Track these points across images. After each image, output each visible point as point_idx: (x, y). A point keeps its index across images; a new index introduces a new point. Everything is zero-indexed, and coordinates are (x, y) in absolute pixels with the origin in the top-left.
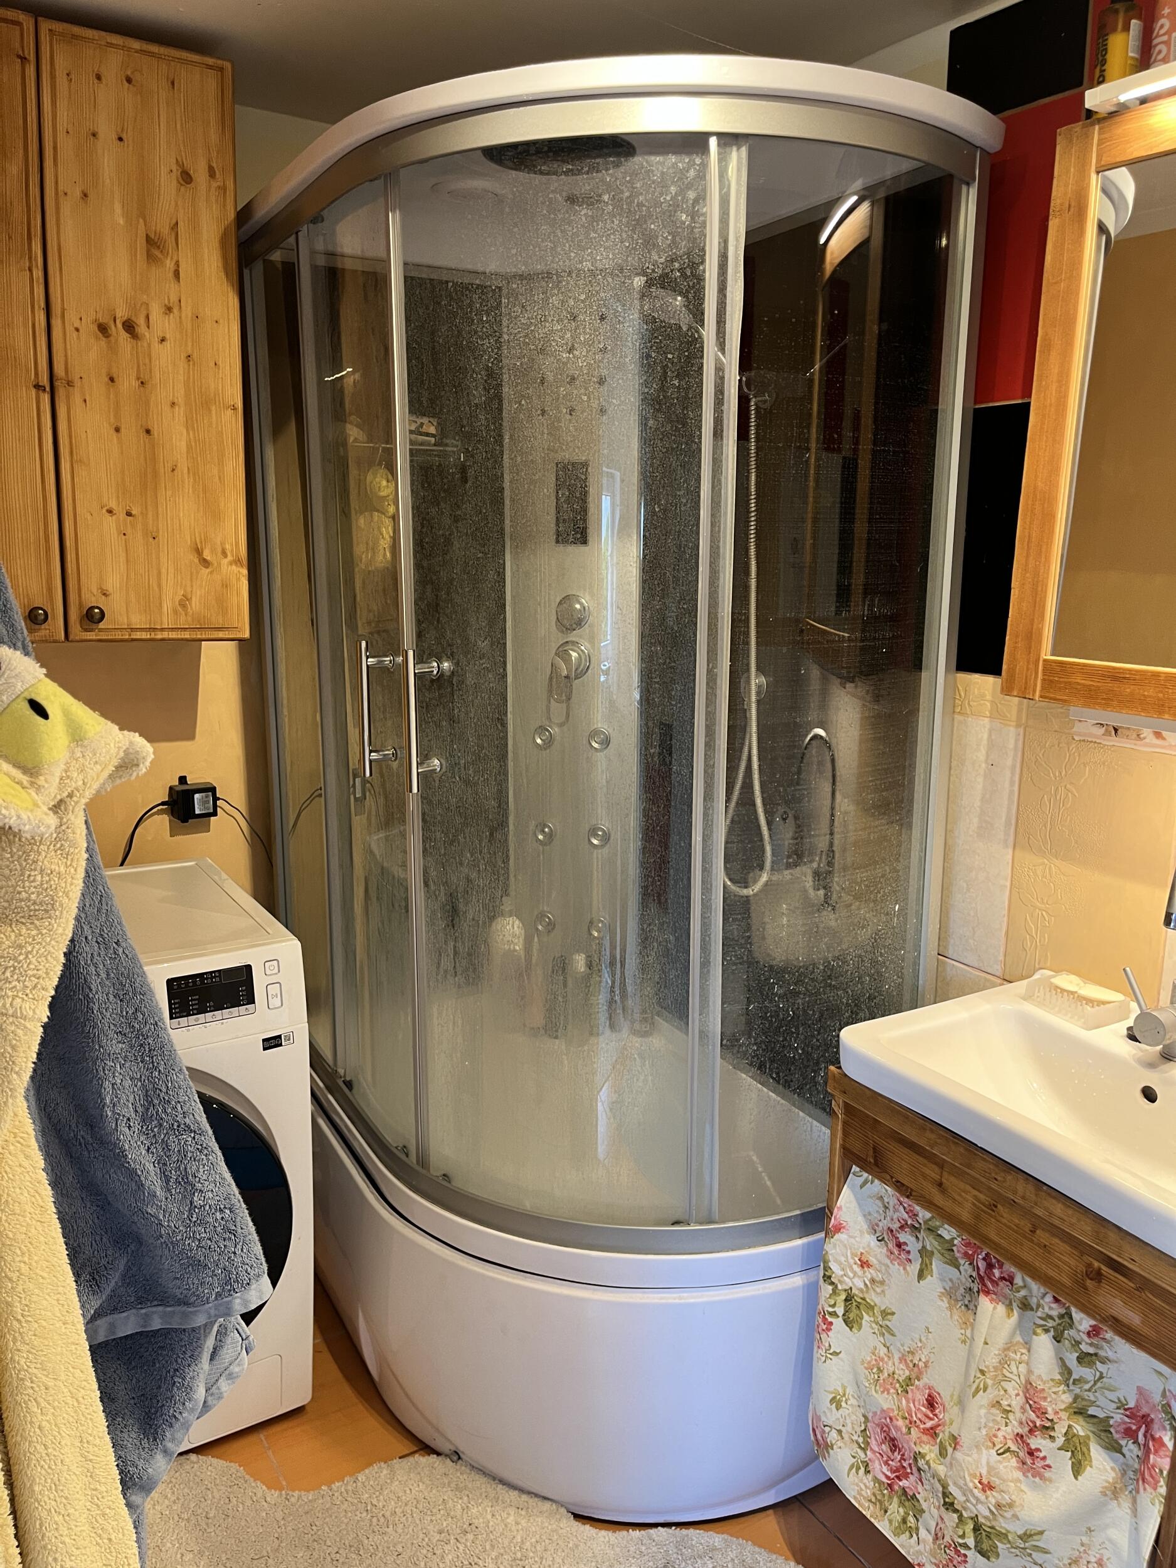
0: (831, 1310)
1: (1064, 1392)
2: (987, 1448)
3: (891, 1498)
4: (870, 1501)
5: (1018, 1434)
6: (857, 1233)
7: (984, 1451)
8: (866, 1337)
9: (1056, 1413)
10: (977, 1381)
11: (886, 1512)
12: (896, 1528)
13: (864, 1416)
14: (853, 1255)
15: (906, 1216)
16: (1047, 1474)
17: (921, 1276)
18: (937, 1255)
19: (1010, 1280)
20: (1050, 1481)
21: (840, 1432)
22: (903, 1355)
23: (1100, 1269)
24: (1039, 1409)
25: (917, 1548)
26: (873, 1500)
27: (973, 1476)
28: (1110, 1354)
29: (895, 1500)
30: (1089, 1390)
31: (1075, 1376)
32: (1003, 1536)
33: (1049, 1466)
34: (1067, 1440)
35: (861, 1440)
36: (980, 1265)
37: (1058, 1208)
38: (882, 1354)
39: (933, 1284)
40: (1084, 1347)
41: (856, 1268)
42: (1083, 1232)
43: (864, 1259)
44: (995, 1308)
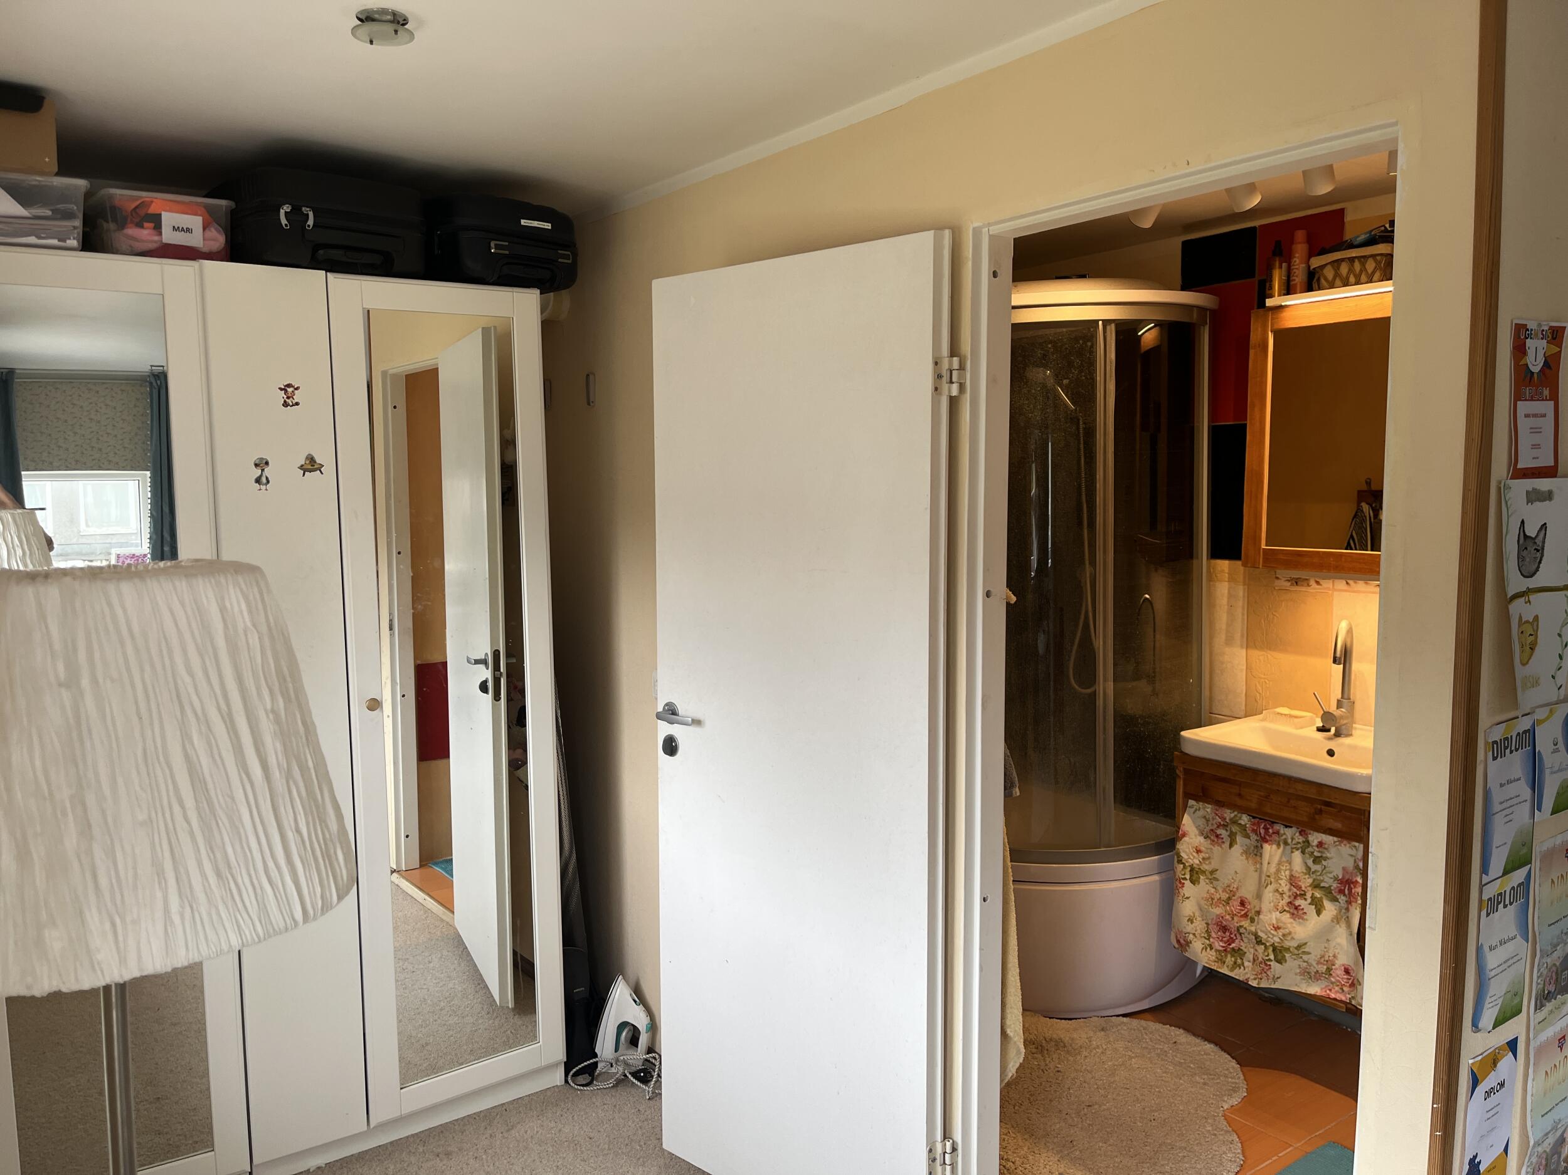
0: (1183, 877)
1: (1308, 878)
2: (1275, 912)
3: (1226, 956)
4: (1215, 962)
5: (1288, 903)
6: (1194, 837)
7: (1273, 913)
8: (1204, 885)
9: (1306, 888)
10: (1266, 882)
11: (1224, 963)
12: (1231, 968)
13: (1206, 923)
14: (1193, 847)
15: (1220, 820)
16: (1305, 917)
17: (1231, 846)
18: (1238, 833)
19: (1277, 833)
20: (1307, 920)
21: (1194, 934)
22: (1224, 889)
23: (1321, 808)
24: (1297, 886)
25: (1245, 972)
26: (1216, 960)
27: (1269, 925)
28: (1328, 855)
29: (1229, 956)
30: (1320, 875)
31: (1313, 870)
32: (1288, 950)
33: (1305, 913)
34: (1312, 900)
35: (1206, 935)
36: (1261, 832)
37: (1299, 787)
38: (1212, 892)
39: (1237, 849)
40: (1316, 854)
41: (1195, 854)
42: (1312, 794)
43: (1198, 849)
44: (1271, 848)
